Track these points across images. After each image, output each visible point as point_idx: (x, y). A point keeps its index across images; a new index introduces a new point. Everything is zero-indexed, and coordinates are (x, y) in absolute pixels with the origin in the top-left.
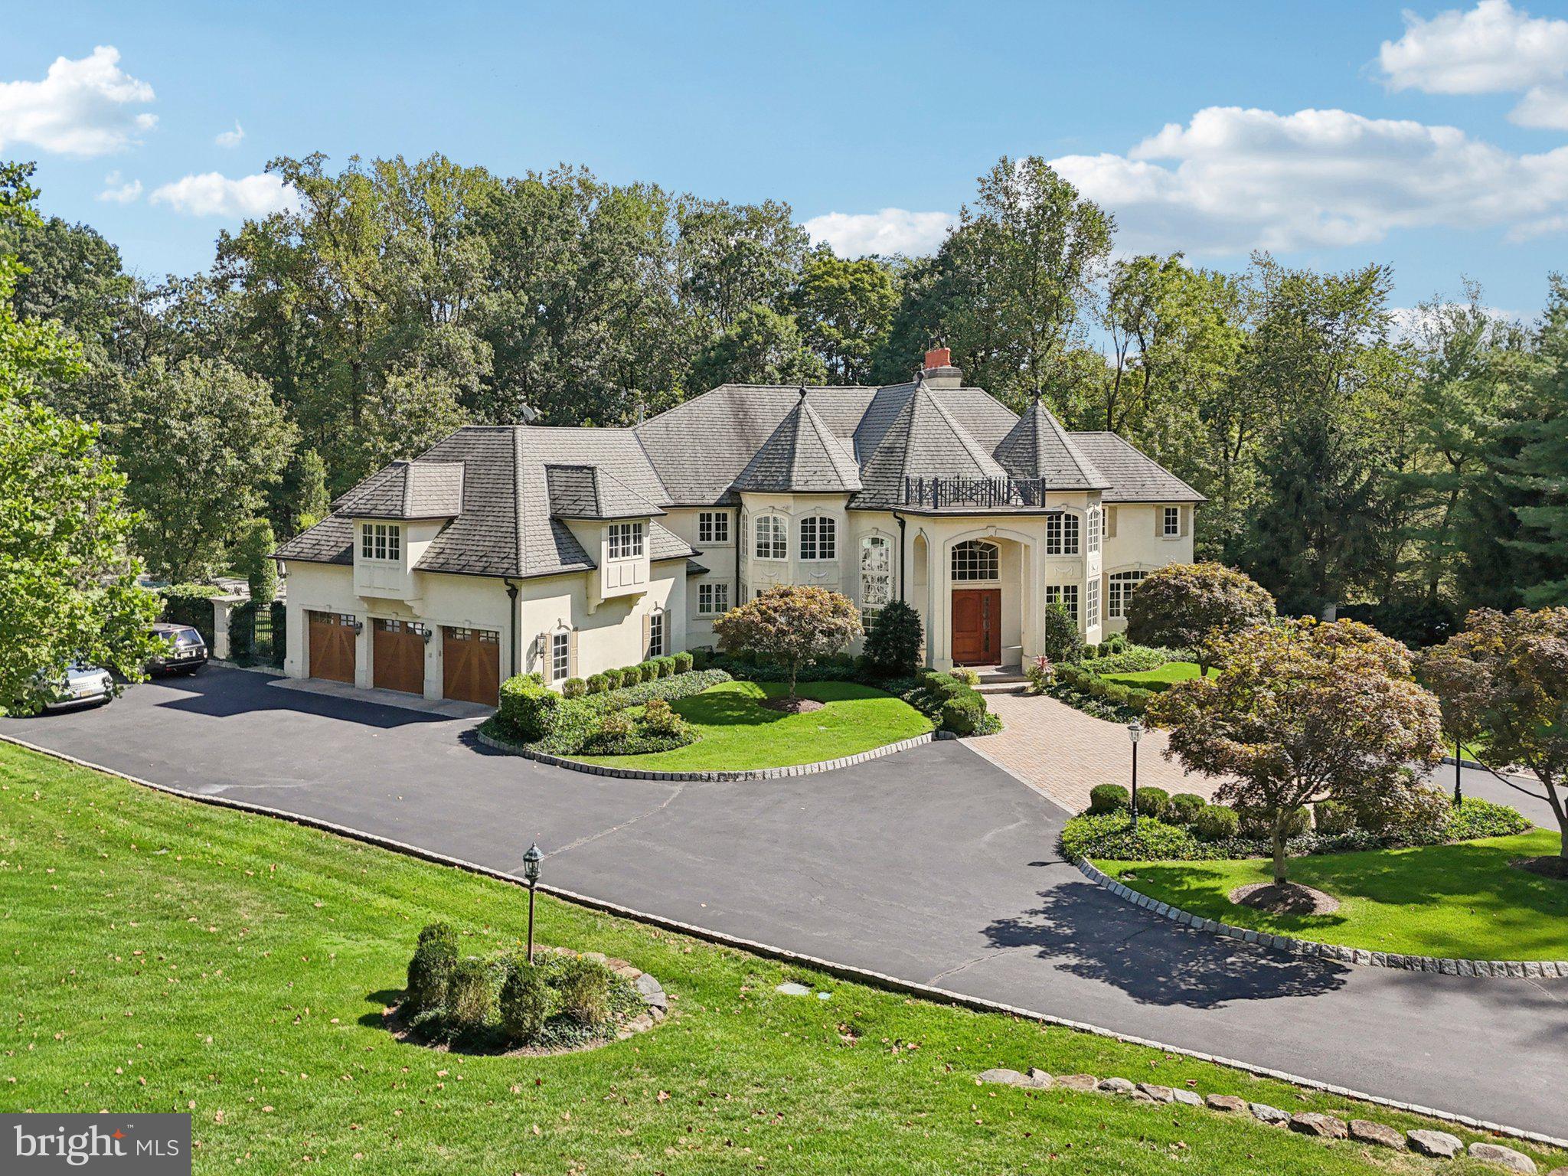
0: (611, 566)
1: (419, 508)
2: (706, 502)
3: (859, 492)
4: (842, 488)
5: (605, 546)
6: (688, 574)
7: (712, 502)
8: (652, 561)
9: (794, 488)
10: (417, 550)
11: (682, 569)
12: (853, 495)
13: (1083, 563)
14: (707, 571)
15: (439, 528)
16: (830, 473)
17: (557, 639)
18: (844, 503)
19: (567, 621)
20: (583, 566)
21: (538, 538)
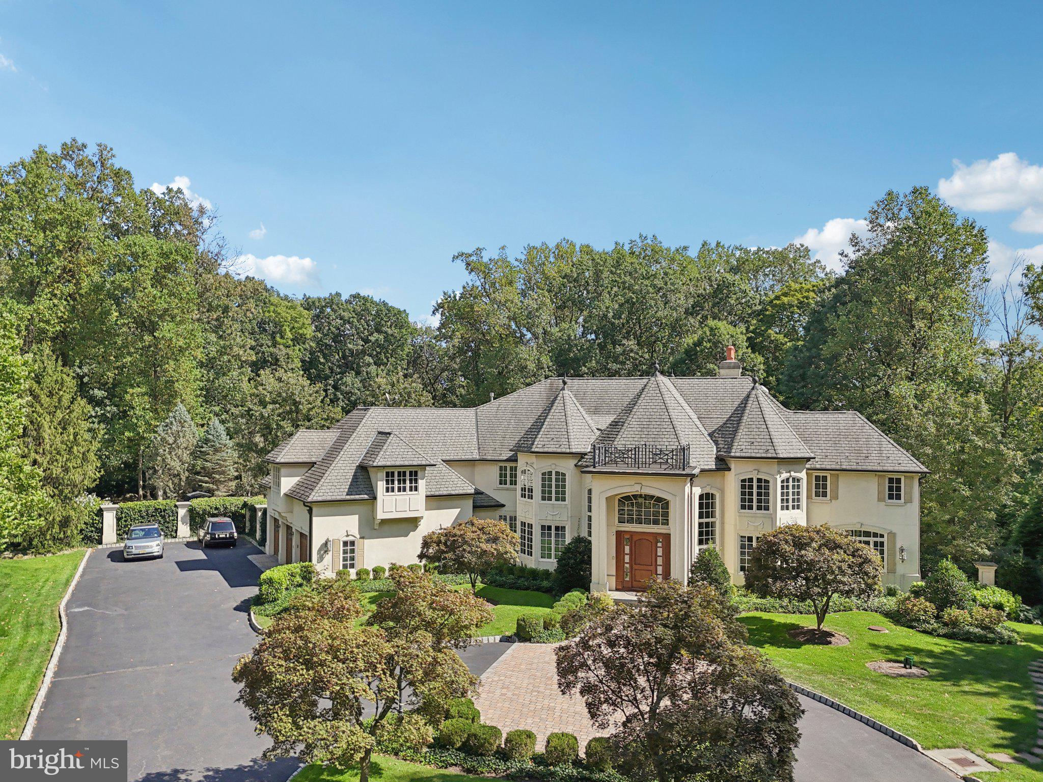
0: (385, 498)
1: (289, 457)
2: (501, 458)
3: (586, 454)
4: (568, 451)
5: (381, 486)
6: (475, 507)
7: (505, 458)
8: (426, 497)
9: (533, 450)
10: (288, 483)
11: (470, 503)
12: (582, 455)
13: (773, 519)
14: (503, 506)
15: (307, 469)
16: (563, 440)
17: (345, 544)
18: (576, 462)
19: (355, 531)
20: (366, 497)
21: (339, 477)
